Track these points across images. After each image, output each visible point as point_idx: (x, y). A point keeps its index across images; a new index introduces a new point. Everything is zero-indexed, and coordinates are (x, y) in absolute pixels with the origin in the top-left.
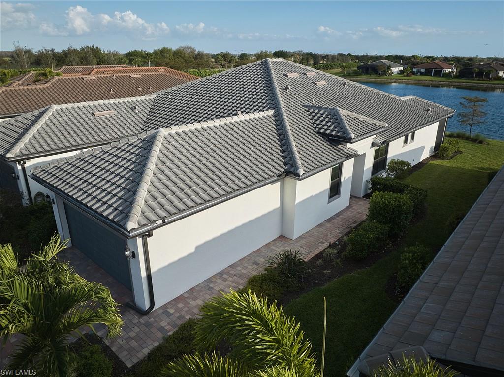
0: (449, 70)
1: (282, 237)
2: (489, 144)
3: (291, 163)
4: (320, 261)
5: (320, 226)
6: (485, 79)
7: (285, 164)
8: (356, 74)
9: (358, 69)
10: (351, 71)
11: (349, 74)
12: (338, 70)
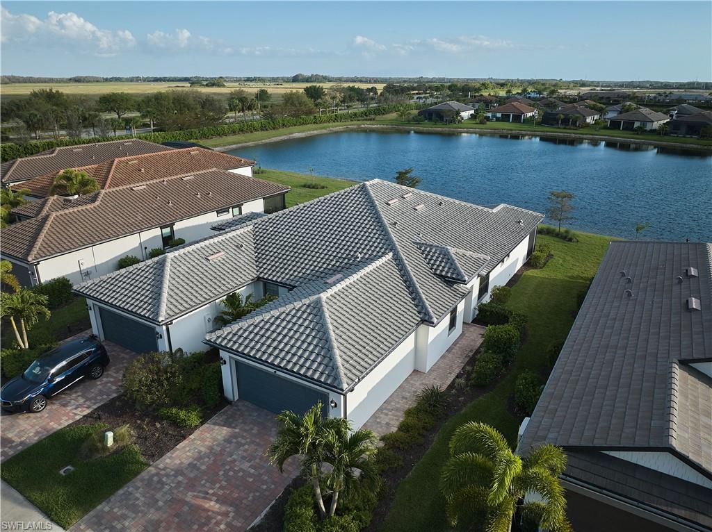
0: (529, 114)
1: (416, 372)
2: (578, 241)
3: (424, 311)
4: (454, 390)
5: (443, 357)
6: (572, 127)
7: (419, 313)
8: (416, 121)
9: (420, 114)
10: (411, 117)
11: (409, 122)
12: (394, 115)
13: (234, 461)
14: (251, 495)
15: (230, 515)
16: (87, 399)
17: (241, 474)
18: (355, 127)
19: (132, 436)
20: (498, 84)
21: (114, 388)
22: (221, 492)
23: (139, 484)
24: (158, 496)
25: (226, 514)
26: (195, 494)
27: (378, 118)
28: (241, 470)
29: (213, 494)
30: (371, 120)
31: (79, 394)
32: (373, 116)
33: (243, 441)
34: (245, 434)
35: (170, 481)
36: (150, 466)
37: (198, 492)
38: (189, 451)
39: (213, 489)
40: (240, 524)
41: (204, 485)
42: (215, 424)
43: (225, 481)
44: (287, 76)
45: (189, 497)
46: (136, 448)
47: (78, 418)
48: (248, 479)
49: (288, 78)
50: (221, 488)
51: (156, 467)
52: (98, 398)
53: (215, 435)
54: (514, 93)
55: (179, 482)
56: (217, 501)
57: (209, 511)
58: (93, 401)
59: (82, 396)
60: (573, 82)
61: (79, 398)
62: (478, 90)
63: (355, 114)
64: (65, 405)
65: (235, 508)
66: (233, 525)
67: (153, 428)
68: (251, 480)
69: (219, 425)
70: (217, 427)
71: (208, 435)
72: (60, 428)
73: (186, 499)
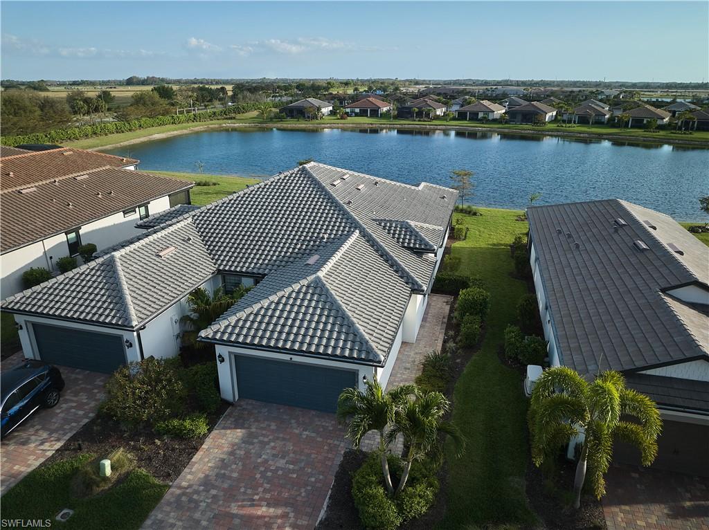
0: (385, 109)
1: (404, 343)
2: (481, 215)
3: (410, 281)
4: (448, 354)
5: (422, 327)
6: (426, 119)
7: (407, 283)
8: (278, 118)
9: (281, 111)
10: (272, 115)
11: (271, 120)
12: (255, 113)
13: (266, 461)
14: (303, 490)
15: (290, 516)
16: (51, 432)
17: (280, 472)
18: (217, 126)
19: (131, 461)
20: (341, 83)
21: (81, 413)
22: (268, 496)
23: (168, 509)
24: (197, 515)
25: (284, 516)
26: (240, 503)
27: (238, 116)
28: (278, 469)
29: (261, 499)
30: (231, 118)
31: (37, 427)
32: (233, 115)
33: (266, 440)
34: (264, 432)
35: (202, 497)
36: (170, 487)
37: (242, 501)
38: (208, 462)
39: (257, 494)
40: (306, 523)
41: (245, 493)
42: (224, 428)
43: (268, 484)
44: (118, 79)
45: (234, 509)
46: (144, 471)
47: (50, 454)
48: (291, 475)
49: (120, 82)
50: (265, 491)
51: (180, 487)
52: (65, 427)
53: (230, 439)
54: (360, 90)
55: (214, 497)
56: (269, 505)
57: (265, 517)
58: (61, 432)
59: (44, 429)
60: (407, 80)
61: (41, 432)
62: (326, 89)
63: (214, 113)
64: (25, 443)
65: (291, 507)
66: (299, 525)
67: (153, 447)
68: (295, 476)
69: (230, 428)
70: (229, 431)
71: (223, 441)
72: (30, 470)
73: (232, 512)
